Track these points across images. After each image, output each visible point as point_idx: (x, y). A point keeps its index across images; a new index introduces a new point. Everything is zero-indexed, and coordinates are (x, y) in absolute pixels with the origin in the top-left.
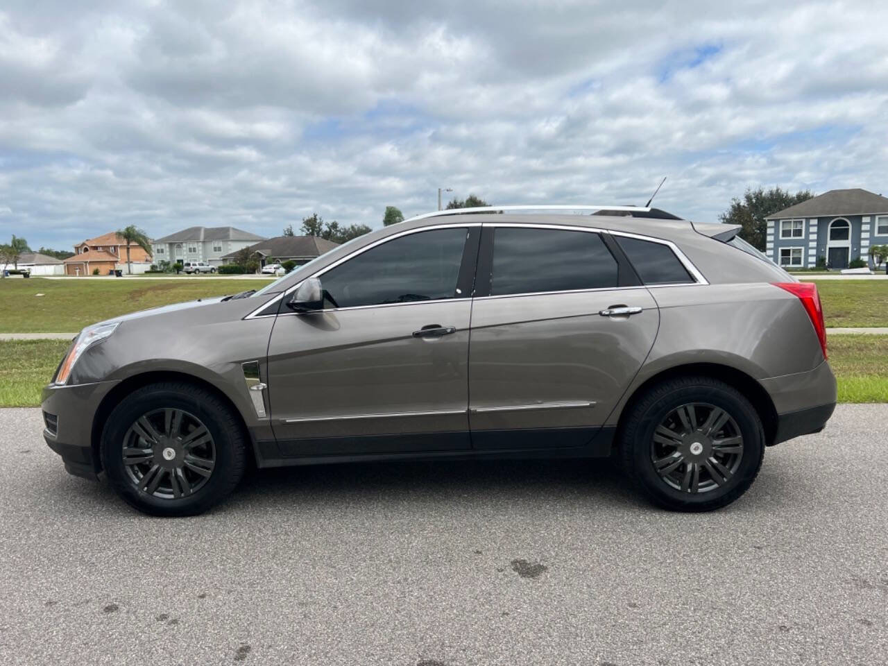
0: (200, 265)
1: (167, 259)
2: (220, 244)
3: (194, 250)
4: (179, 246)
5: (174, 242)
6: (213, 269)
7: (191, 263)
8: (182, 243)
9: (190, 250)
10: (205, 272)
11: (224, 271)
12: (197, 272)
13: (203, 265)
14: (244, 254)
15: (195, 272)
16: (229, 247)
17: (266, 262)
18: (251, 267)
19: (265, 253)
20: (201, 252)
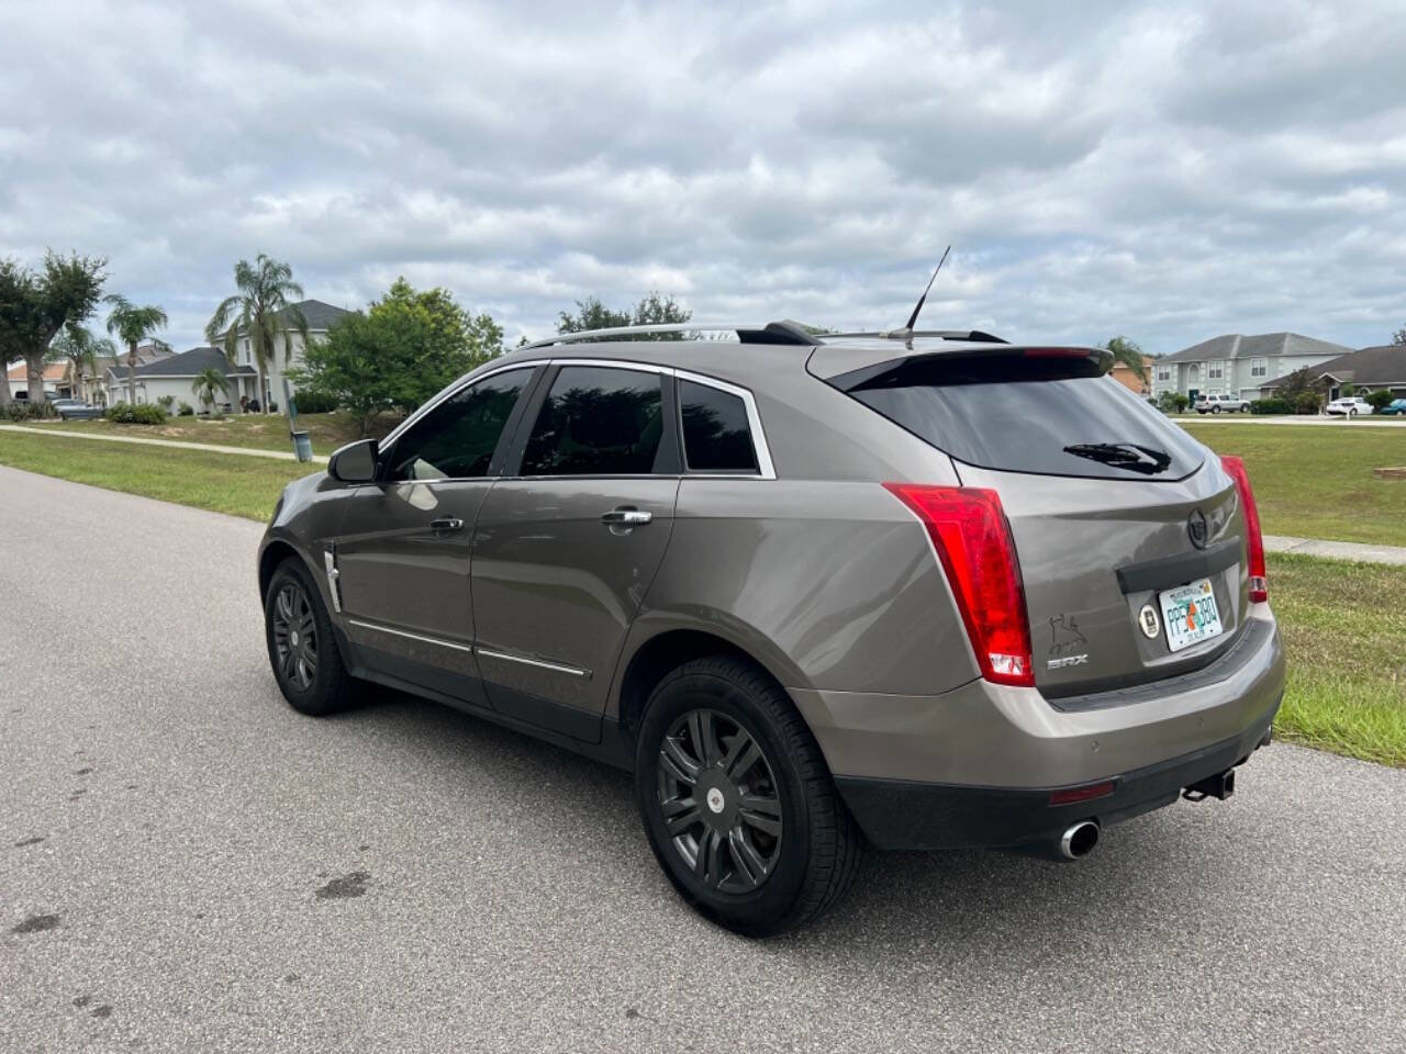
0: (1221, 398)
1: (1173, 389)
2: (1264, 363)
3: (1219, 374)
4: (1195, 368)
5: (1187, 362)
6: (1245, 405)
7: (1208, 396)
8: (1199, 363)
9: (1212, 374)
10: (1231, 411)
11: (1260, 409)
12: (1216, 411)
13: (1227, 398)
14: (1299, 380)
15: (1212, 411)
16: (1281, 368)
17: (1340, 393)
18: (1306, 402)
19: (1340, 377)
20: (1229, 378)
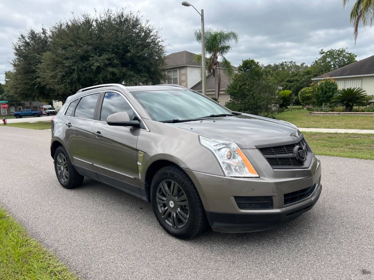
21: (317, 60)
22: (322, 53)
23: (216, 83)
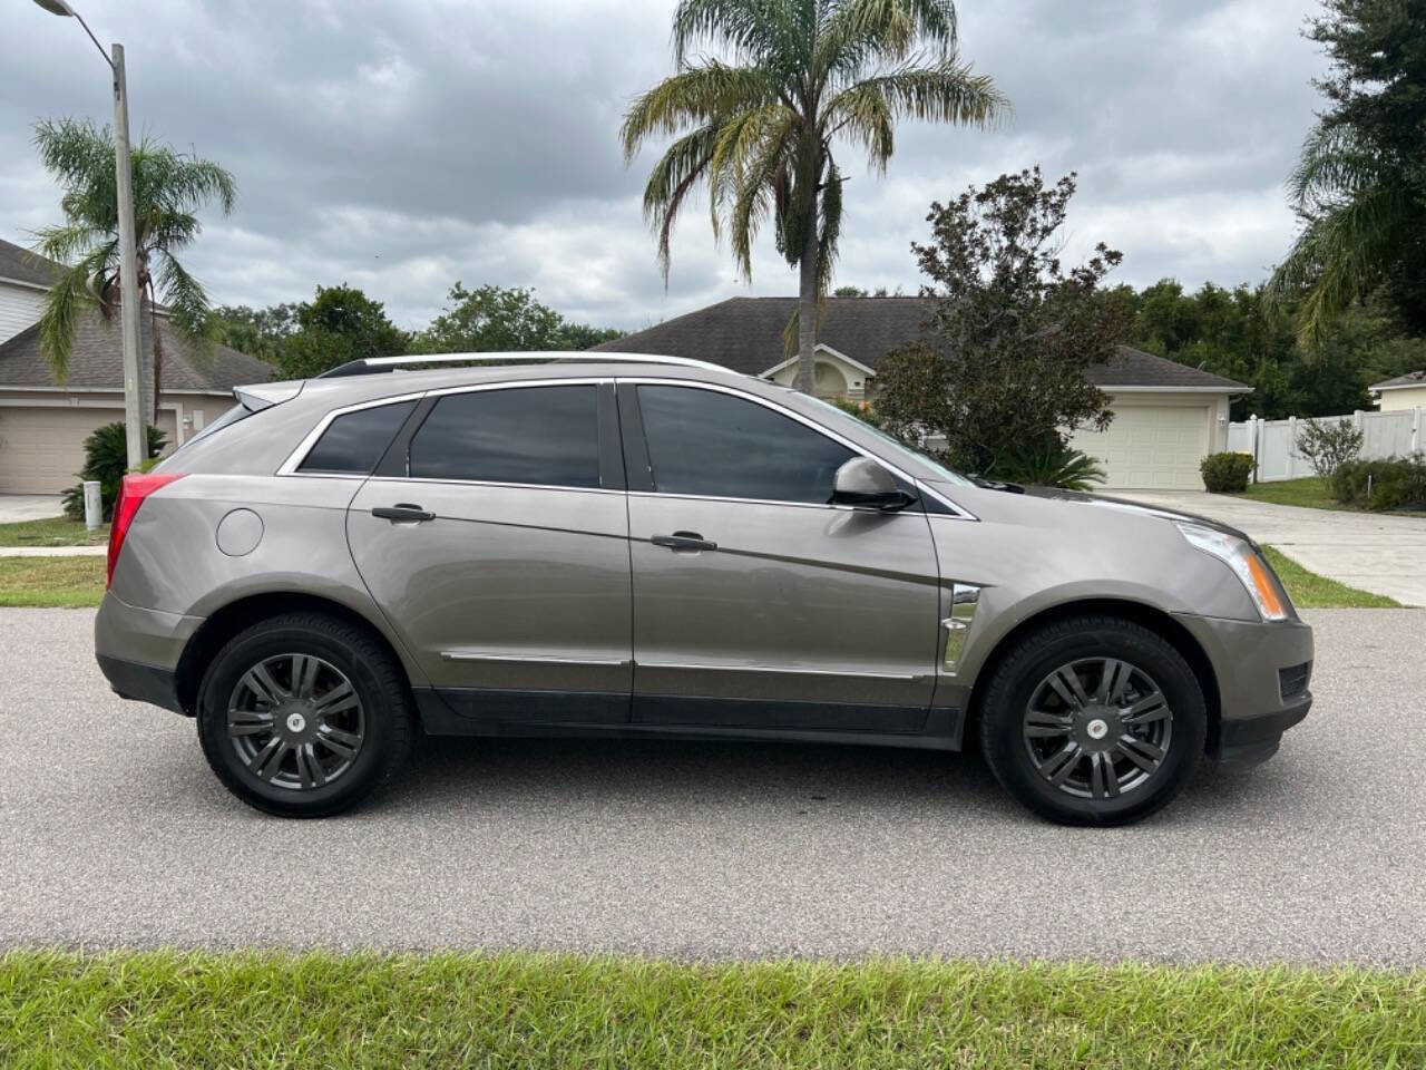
21: (445, 314)
22: (458, 297)
23: (146, 364)
